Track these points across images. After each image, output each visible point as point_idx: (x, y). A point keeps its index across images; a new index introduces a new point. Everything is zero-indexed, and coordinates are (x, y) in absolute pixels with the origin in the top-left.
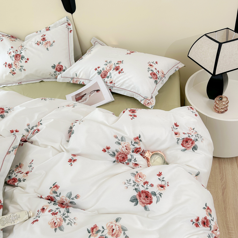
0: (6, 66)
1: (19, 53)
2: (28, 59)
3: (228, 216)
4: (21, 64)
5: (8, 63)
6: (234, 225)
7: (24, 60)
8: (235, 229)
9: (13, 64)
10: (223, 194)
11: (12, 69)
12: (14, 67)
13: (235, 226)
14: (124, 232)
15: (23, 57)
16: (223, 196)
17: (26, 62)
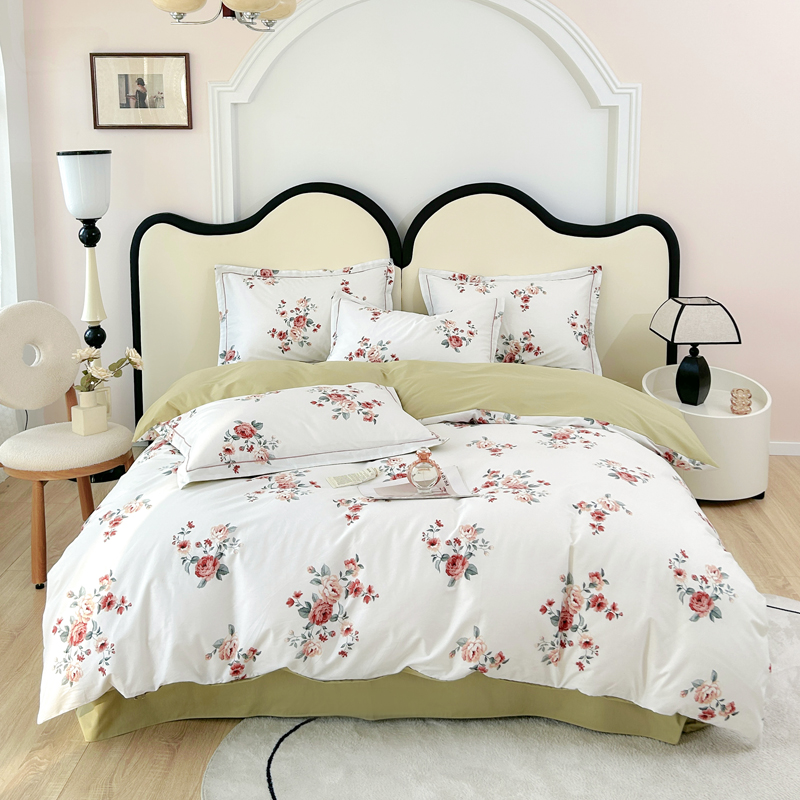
0: (273, 336)
1: (301, 314)
2: (318, 326)
4: (304, 334)
5: (278, 331)
7: (312, 328)
9: (289, 332)
11: (285, 341)
15: (309, 322)
17: (315, 330)
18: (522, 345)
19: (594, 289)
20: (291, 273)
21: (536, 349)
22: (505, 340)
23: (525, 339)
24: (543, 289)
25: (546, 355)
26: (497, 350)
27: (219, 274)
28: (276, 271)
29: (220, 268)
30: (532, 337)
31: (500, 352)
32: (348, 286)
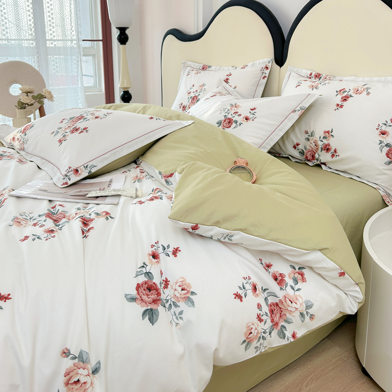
1: (197, 95)
20: (216, 68)
21: (333, 151)
22: (307, 136)
23: (325, 138)
24: (369, 91)
25: (342, 160)
26: (298, 145)
27: (184, 67)
28: (210, 67)
29: (185, 63)
30: (332, 138)
31: (301, 147)
32: (230, 77)
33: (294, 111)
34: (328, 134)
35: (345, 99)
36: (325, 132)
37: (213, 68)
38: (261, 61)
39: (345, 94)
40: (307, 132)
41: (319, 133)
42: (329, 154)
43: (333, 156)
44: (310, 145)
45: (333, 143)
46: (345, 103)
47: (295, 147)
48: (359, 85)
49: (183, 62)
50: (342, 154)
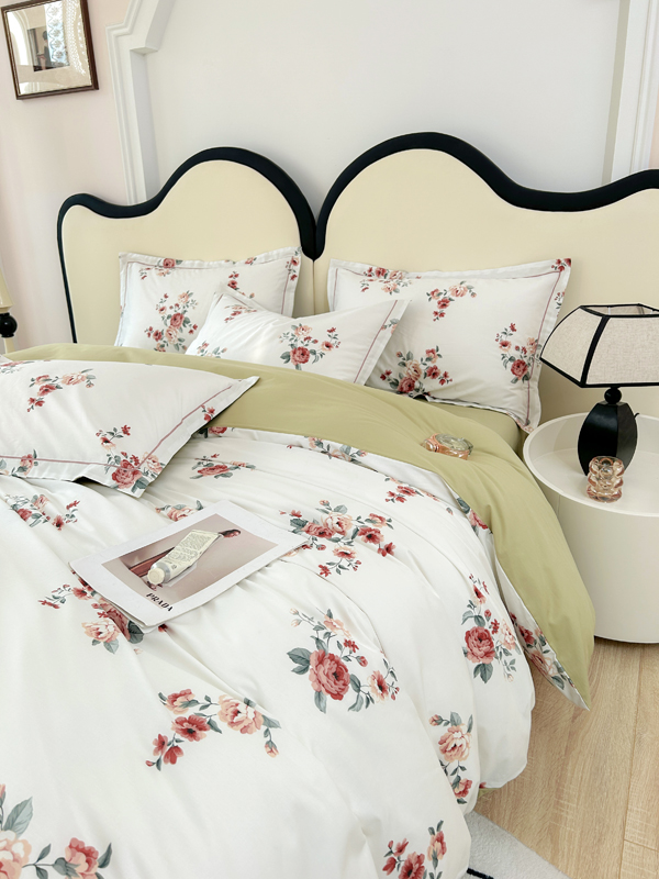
0: (149, 335)
3: (569, 768)
4: (180, 335)
5: (154, 330)
6: (580, 791)
8: (578, 799)
9: (165, 332)
10: (574, 718)
11: (161, 342)
12: (165, 339)
13: (583, 795)
14: (267, 730)
16: (573, 721)
18: (423, 368)
19: (555, 295)
20: (193, 264)
21: (441, 375)
22: (401, 360)
23: (428, 359)
24: (473, 290)
25: (456, 385)
26: (388, 373)
27: (124, 263)
28: (179, 262)
29: (125, 256)
30: (439, 359)
31: (393, 376)
32: (237, 280)
33: (384, 327)
34: (433, 353)
35: (444, 304)
36: (428, 352)
37: (186, 263)
38: (281, 251)
39: (441, 297)
40: (400, 355)
41: (419, 354)
42: (437, 380)
43: (442, 382)
44: (408, 372)
45: (442, 365)
46: (445, 310)
47: (383, 377)
48: (455, 283)
49: (120, 254)
50: (455, 378)
